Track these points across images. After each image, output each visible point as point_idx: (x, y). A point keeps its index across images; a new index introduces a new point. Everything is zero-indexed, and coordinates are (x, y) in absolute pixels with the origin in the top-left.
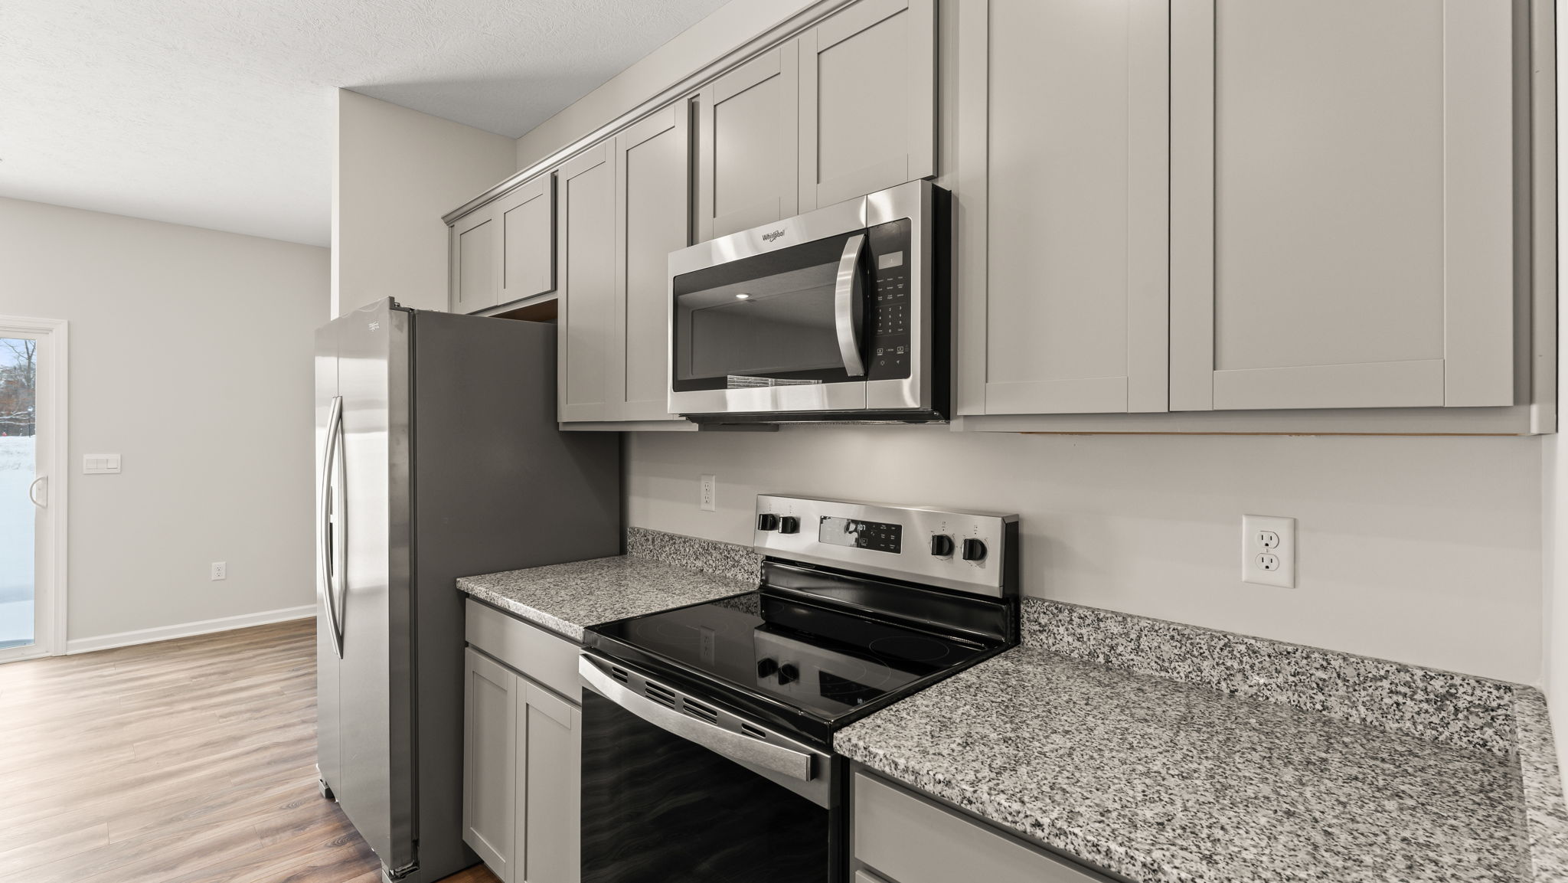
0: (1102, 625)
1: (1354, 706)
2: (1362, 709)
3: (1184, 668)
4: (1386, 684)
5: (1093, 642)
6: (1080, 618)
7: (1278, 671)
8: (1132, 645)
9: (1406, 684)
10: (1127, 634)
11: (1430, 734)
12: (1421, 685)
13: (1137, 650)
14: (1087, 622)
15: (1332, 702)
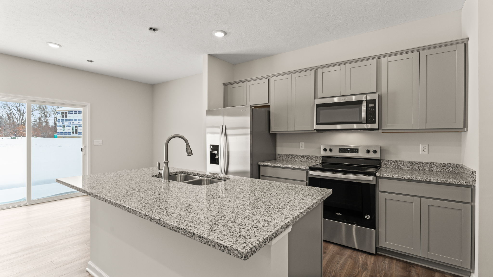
0: (397, 162)
1: (437, 169)
2: (439, 169)
3: (411, 167)
4: (442, 166)
5: (395, 165)
6: (393, 161)
7: (426, 166)
8: (402, 165)
9: (445, 165)
10: (402, 163)
11: (448, 171)
12: (447, 165)
13: (403, 165)
14: (394, 162)
15: (434, 169)
